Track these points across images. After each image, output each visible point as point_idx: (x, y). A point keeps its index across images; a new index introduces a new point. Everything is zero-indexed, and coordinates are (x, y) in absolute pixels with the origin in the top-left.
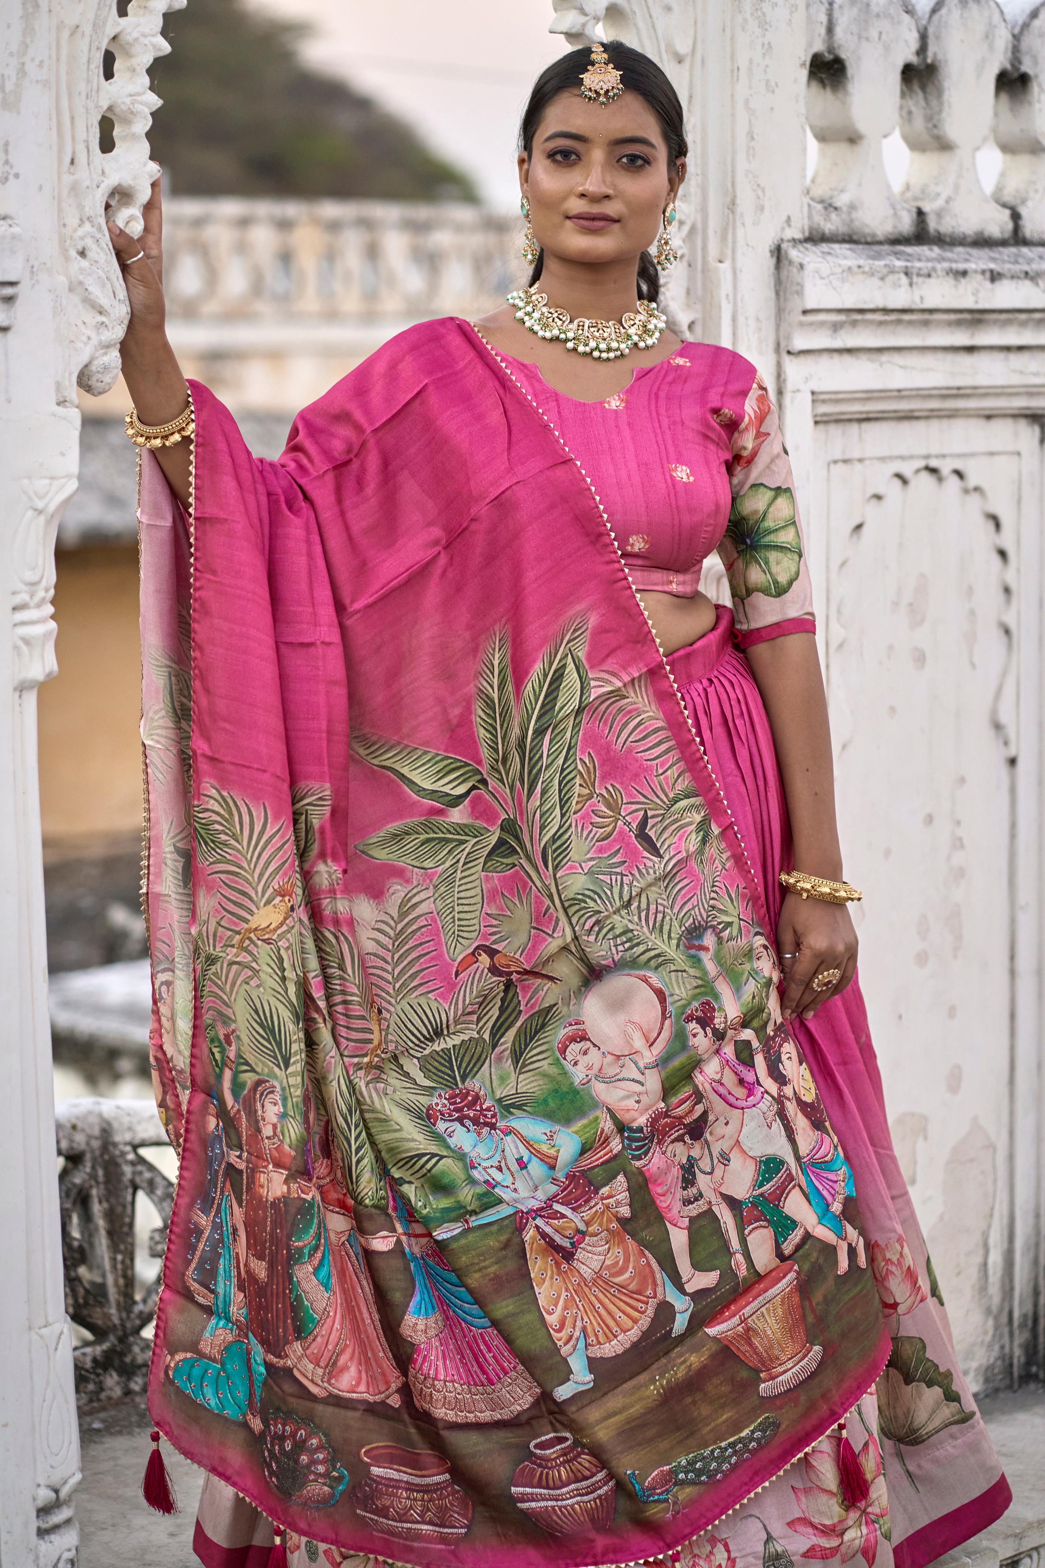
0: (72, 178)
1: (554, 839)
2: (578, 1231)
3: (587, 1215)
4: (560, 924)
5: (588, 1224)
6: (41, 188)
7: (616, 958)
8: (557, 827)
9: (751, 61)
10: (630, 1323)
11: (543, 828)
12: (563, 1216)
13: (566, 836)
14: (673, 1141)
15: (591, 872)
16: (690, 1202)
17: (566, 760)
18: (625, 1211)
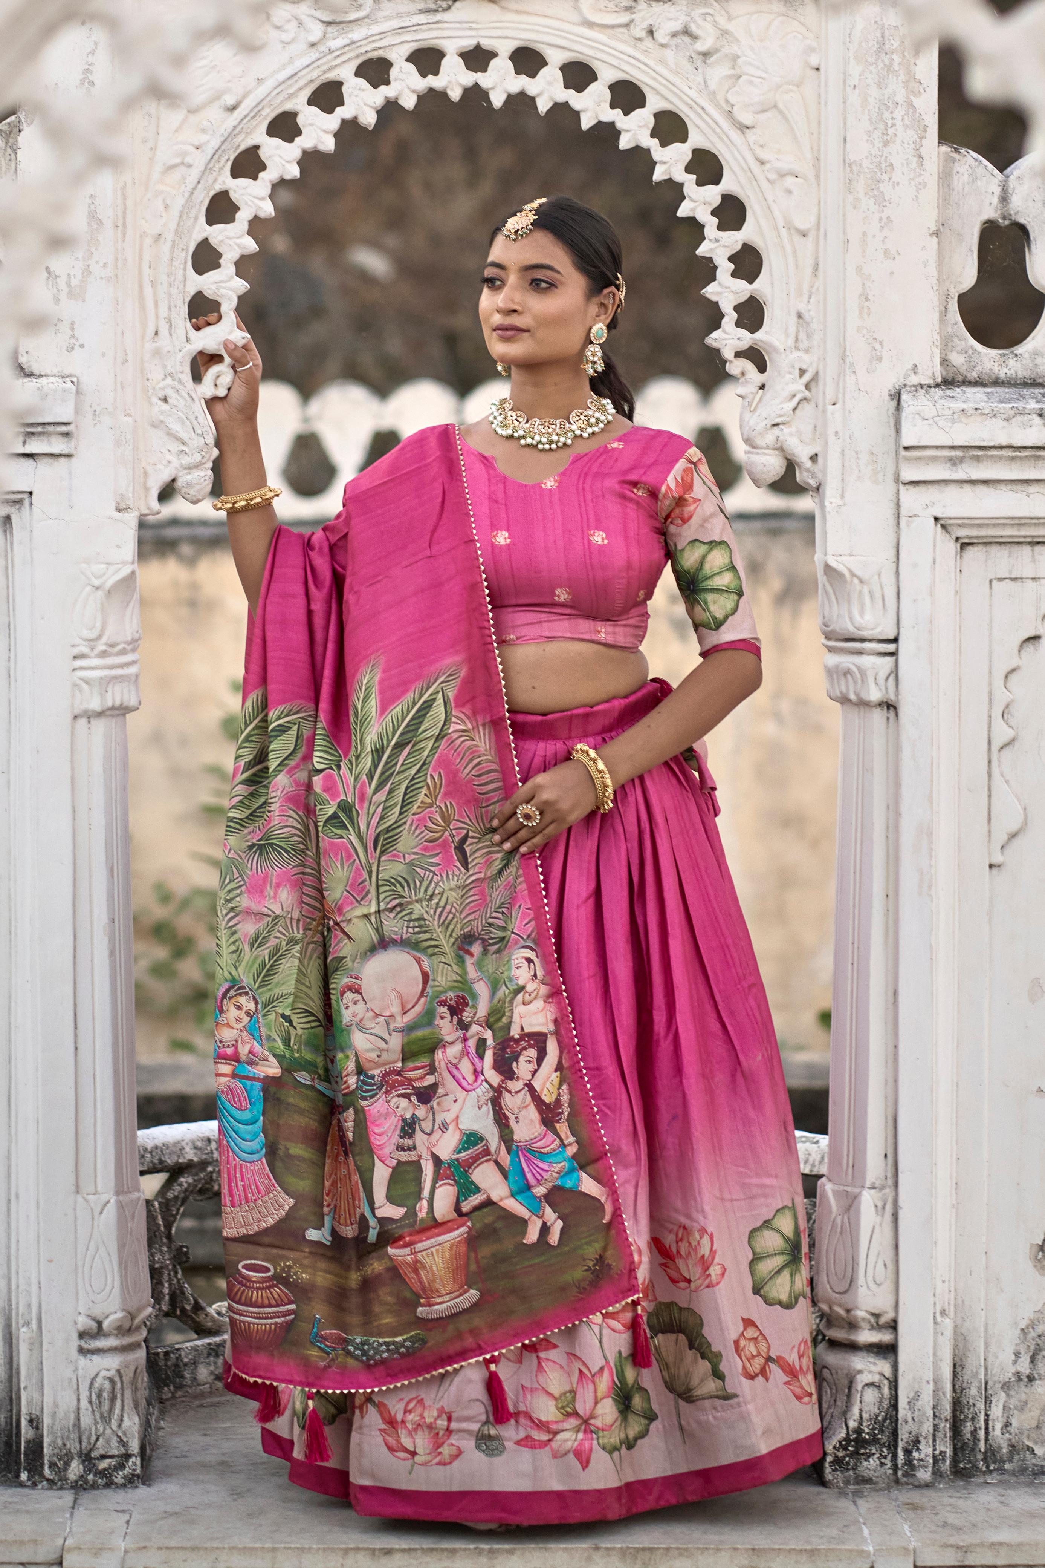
1: (388, 830)
4: (370, 896)
7: (404, 936)
8: (393, 821)
11: (382, 818)
13: (398, 830)
14: (398, 1096)
15: (411, 864)
16: (403, 1149)
17: (418, 771)
18: (350, 1136)
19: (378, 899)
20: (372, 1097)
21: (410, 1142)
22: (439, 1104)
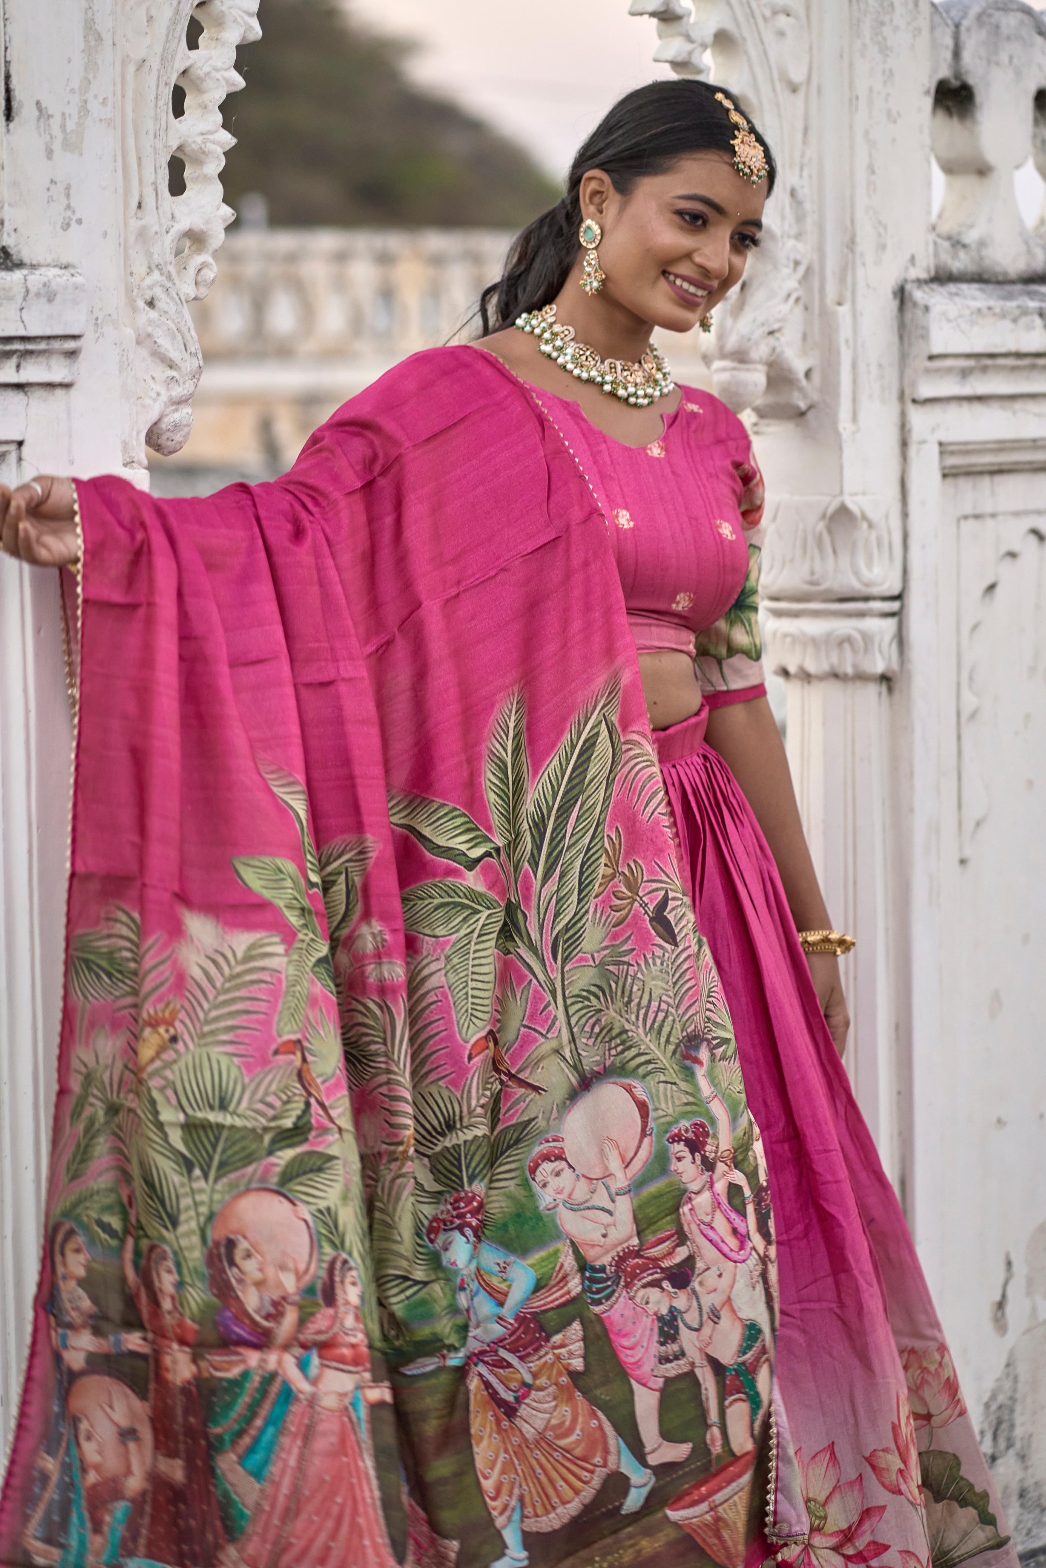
0: (140, 223)
1: (567, 928)
2: (524, 1384)
3: (534, 1365)
4: (557, 1024)
5: (535, 1376)
6: (105, 234)
7: (608, 1063)
8: (572, 914)
9: (871, 90)
10: (570, 1493)
11: (557, 915)
12: (510, 1365)
13: (579, 925)
14: (644, 1286)
15: (602, 964)
16: (668, 1361)
17: (593, 837)
18: (578, 1364)
19: (569, 1024)
20: (608, 1298)
21: (675, 1347)
22: (701, 1284)
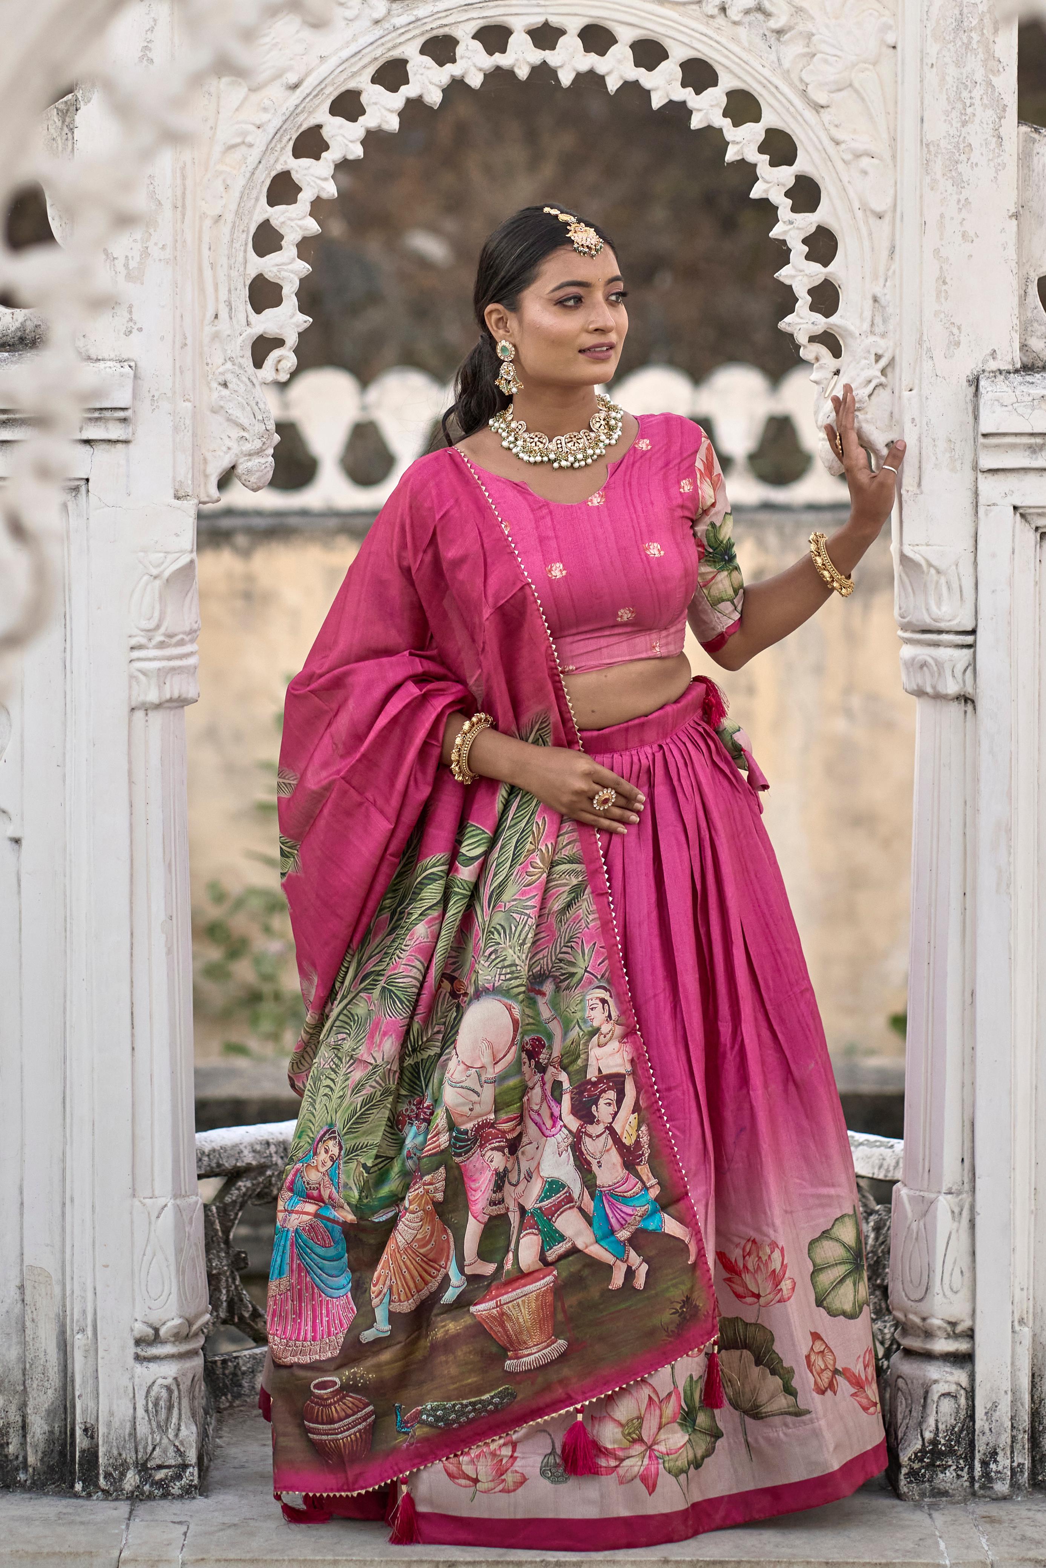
1: (500, 885)
8: (505, 875)
10: (423, 1285)
14: (491, 1150)
15: (509, 911)
16: (494, 1204)
18: (440, 1196)
21: (501, 1196)
